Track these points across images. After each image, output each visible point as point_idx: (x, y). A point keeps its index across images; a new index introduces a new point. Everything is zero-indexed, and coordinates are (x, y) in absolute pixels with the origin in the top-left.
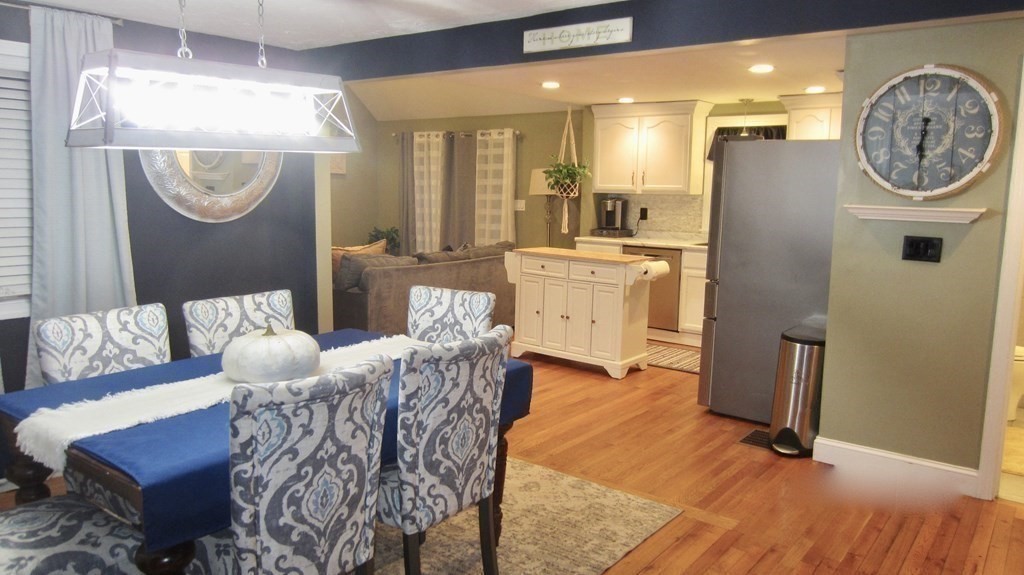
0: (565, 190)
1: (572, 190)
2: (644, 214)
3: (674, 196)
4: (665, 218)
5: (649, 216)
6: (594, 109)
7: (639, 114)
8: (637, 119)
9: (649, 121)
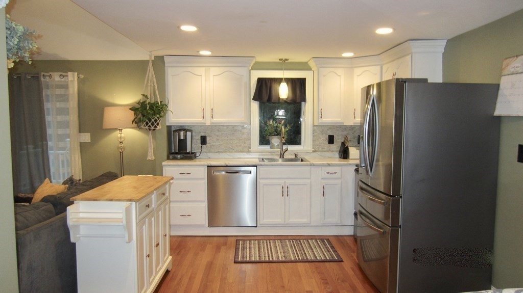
0: (153, 124)
1: (158, 124)
2: (204, 140)
3: (228, 126)
4: (221, 143)
5: (207, 142)
6: (166, 59)
7: (206, 65)
8: (204, 69)
9: (215, 71)
